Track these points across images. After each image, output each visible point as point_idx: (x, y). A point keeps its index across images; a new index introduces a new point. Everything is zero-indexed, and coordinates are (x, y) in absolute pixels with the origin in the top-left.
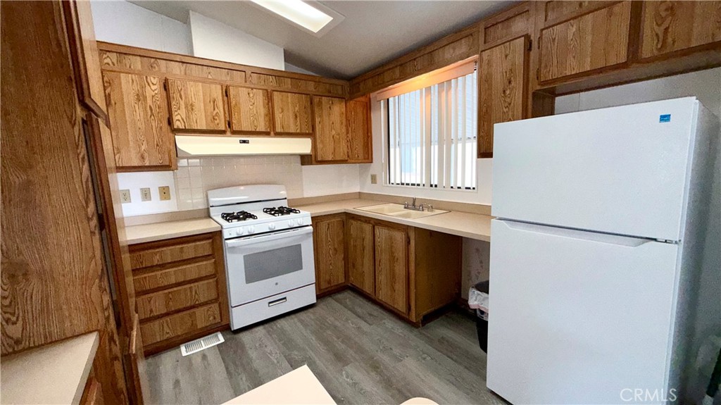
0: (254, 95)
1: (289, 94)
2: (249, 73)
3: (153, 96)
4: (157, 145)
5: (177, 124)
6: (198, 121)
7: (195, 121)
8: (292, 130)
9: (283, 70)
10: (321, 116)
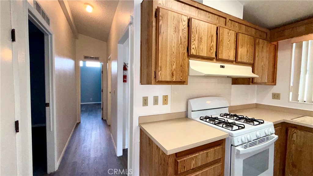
0: (230, 34)
1: (246, 35)
2: (228, 19)
3: (183, 30)
4: (181, 66)
5: (193, 52)
6: (203, 50)
7: (201, 49)
8: (245, 61)
9: (242, 19)
10: (258, 52)
